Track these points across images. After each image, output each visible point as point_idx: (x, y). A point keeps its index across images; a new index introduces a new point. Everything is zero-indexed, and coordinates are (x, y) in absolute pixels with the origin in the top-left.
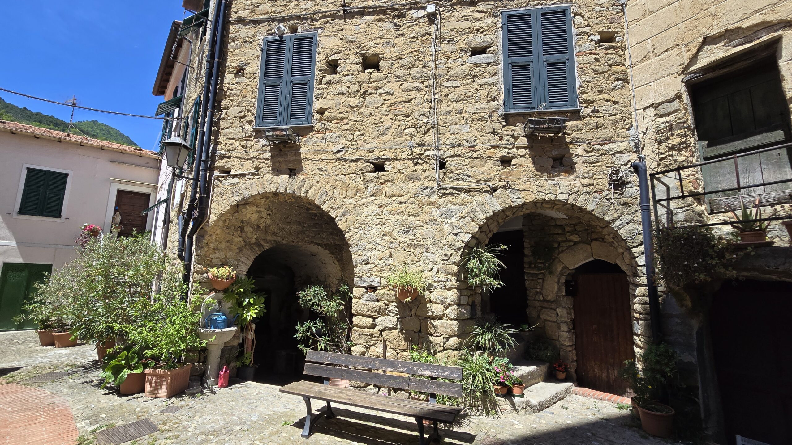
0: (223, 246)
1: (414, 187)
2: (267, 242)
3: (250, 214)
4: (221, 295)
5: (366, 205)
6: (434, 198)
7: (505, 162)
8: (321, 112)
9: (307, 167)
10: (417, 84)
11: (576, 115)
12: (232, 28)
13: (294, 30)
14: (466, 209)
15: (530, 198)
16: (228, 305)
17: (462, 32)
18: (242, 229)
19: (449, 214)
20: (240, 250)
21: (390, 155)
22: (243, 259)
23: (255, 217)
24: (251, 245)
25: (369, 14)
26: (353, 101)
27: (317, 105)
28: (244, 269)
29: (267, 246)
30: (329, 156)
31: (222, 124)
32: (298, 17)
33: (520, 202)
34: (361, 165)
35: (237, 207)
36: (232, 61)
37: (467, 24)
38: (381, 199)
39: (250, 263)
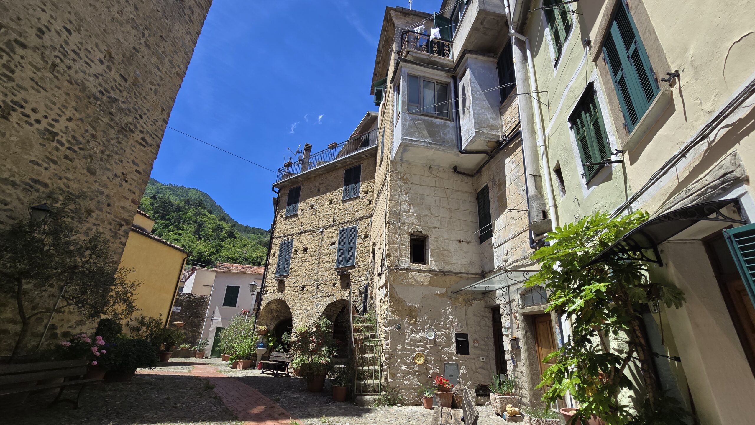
0: (265, 318)
1: (310, 296)
2: (282, 316)
3: (273, 306)
4: (263, 337)
5: (298, 303)
6: (314, 300)
7: (334, 285)
8: (292, 269)
9: (286, 289)
10: (315, 258)
11: (353, 267)
12: (274, 240)
13: (288, 239)
14: (322, 303)
15: (338, 298)
16: (265, 340)
17: (329, 238)
18: (271, 312)
19: (317, 305)
20: (271, 320)
21: (306, 284)
22: (272, 323)
23: (275, 307)
24: (276, 318)
25: (307, 232)
26: (299, 265)
27: (291, 266)
28: (272, 327)
29: (282, 318)
30: (292, 285)
31: (268, 275)
32: (290, 235)
33: (335, 300)
34: (299, 288)
35: (269, 304)
36: (272, 252)
37: (330, 234)
38: (302, 300)
39: (275, 325)
